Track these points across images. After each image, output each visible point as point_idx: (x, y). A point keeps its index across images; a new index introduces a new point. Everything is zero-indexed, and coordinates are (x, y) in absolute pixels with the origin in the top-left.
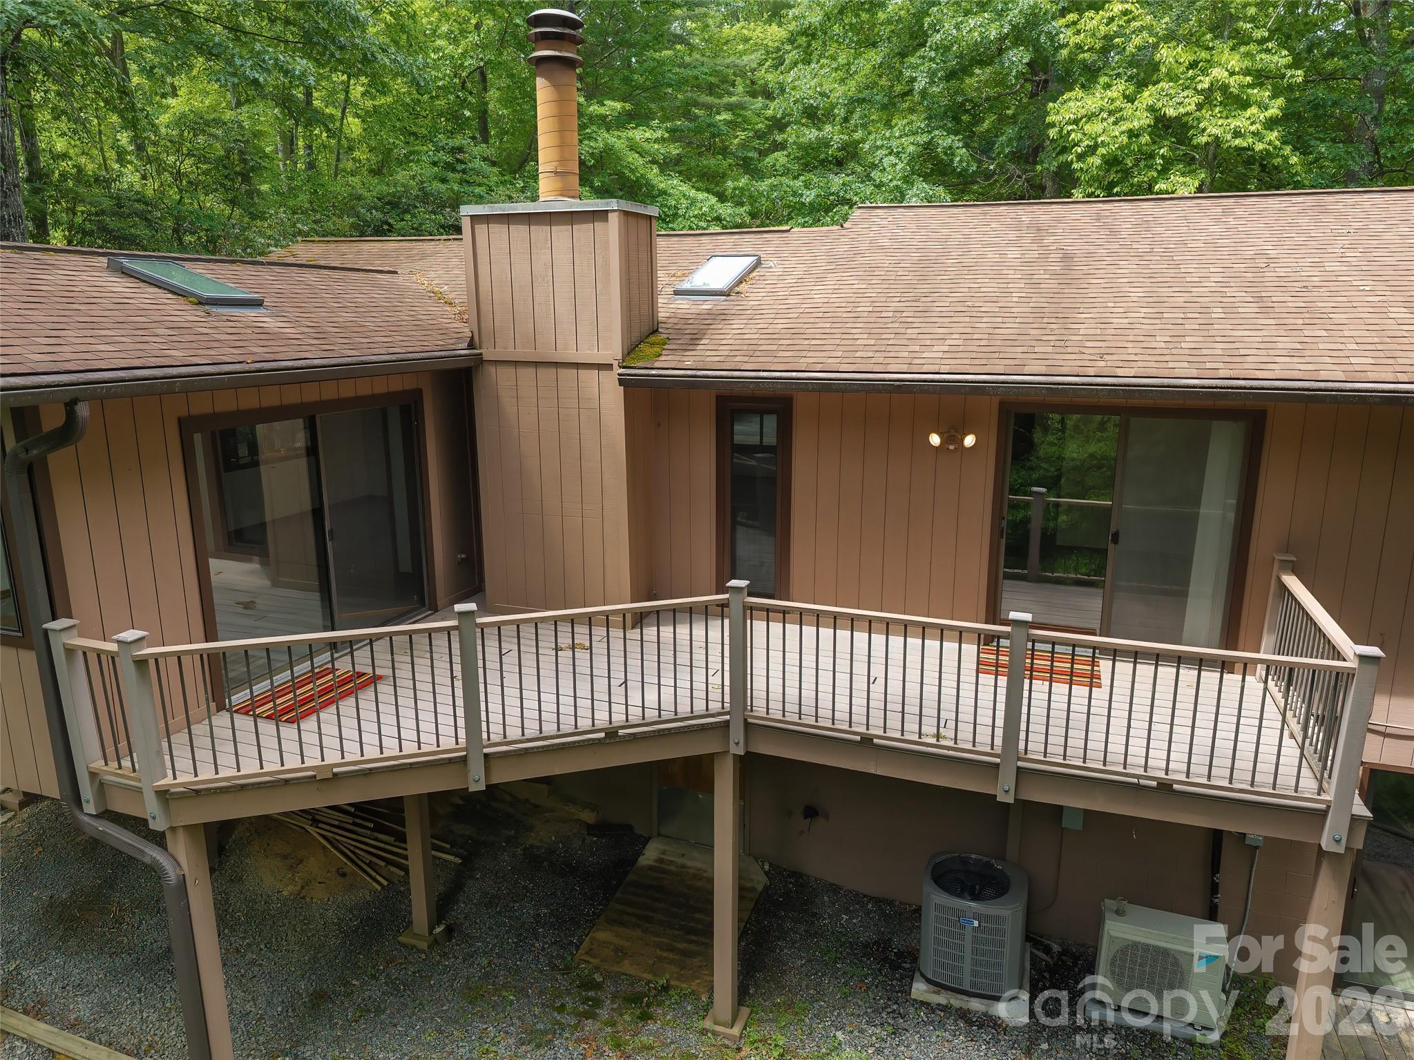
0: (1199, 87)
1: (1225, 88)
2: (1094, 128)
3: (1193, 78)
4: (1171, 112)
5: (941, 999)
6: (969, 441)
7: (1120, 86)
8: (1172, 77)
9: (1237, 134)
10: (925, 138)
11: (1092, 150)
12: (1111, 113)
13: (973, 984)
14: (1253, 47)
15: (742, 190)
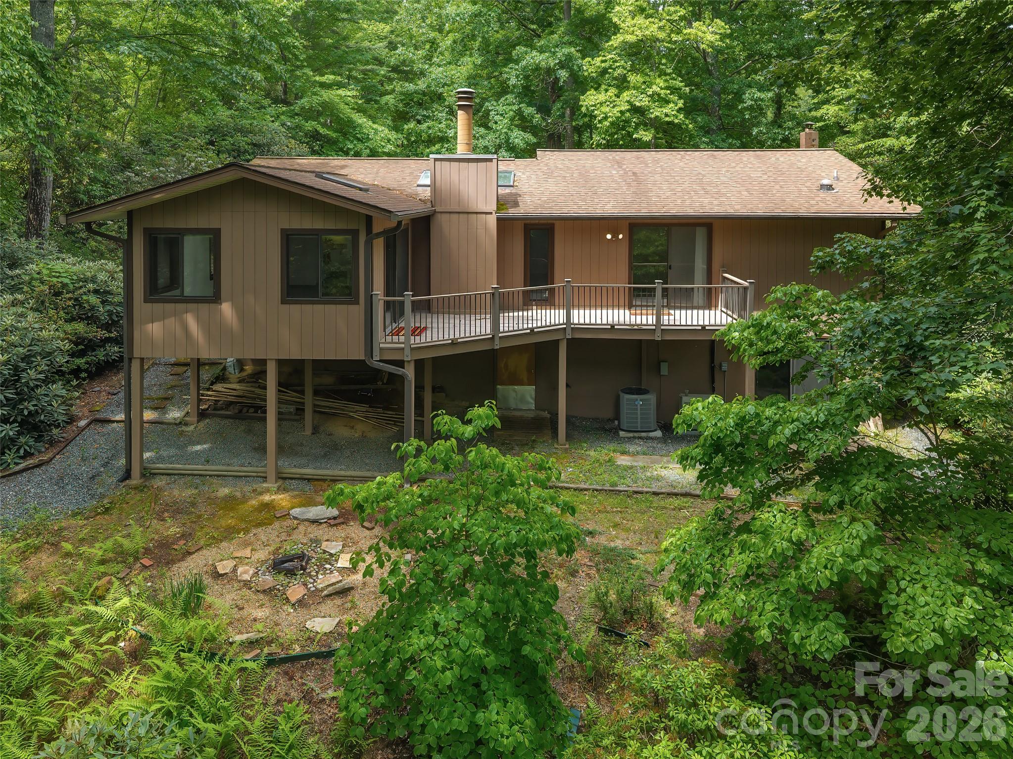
0: (649, 93)
1: (659, 95)
2: (605, 109)
3: (644, 89)
4: (638, 104)
5: (631, 435)
6: (621, 236)
7: (613, 91)
8: (635, 88)
9: (667, 115)
10: (515, 107)
11: (606, 118)
12: (611, 103)
13: (641, 427)
14: (668, 77)
15: (412, 129)
